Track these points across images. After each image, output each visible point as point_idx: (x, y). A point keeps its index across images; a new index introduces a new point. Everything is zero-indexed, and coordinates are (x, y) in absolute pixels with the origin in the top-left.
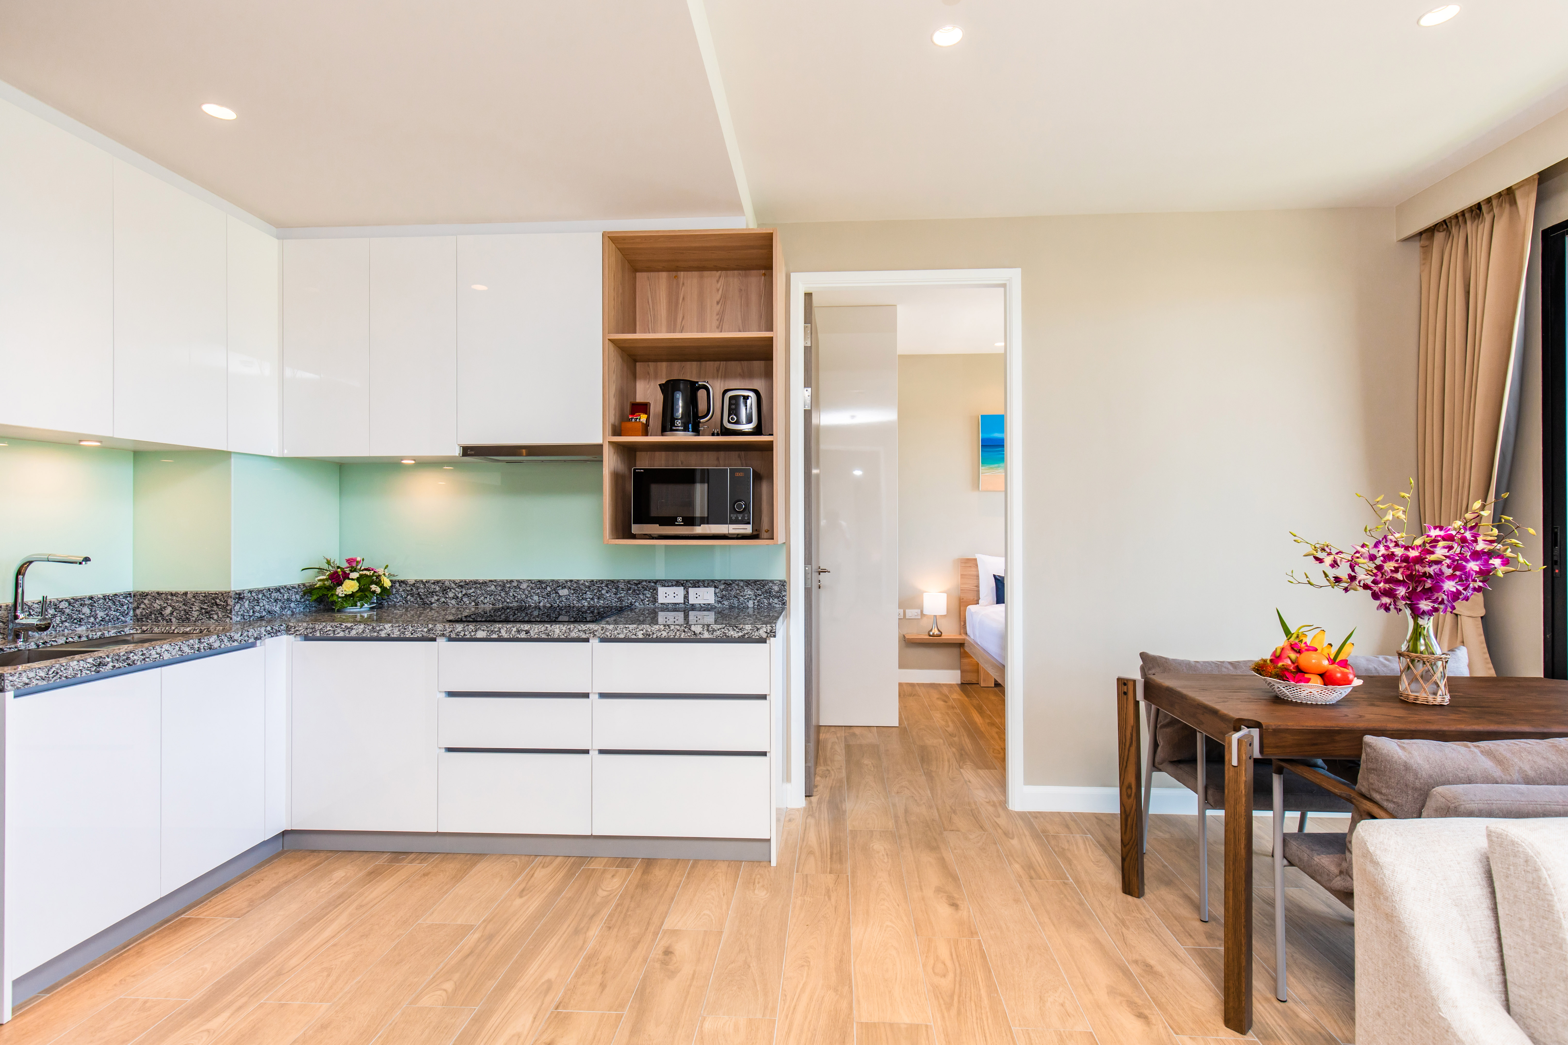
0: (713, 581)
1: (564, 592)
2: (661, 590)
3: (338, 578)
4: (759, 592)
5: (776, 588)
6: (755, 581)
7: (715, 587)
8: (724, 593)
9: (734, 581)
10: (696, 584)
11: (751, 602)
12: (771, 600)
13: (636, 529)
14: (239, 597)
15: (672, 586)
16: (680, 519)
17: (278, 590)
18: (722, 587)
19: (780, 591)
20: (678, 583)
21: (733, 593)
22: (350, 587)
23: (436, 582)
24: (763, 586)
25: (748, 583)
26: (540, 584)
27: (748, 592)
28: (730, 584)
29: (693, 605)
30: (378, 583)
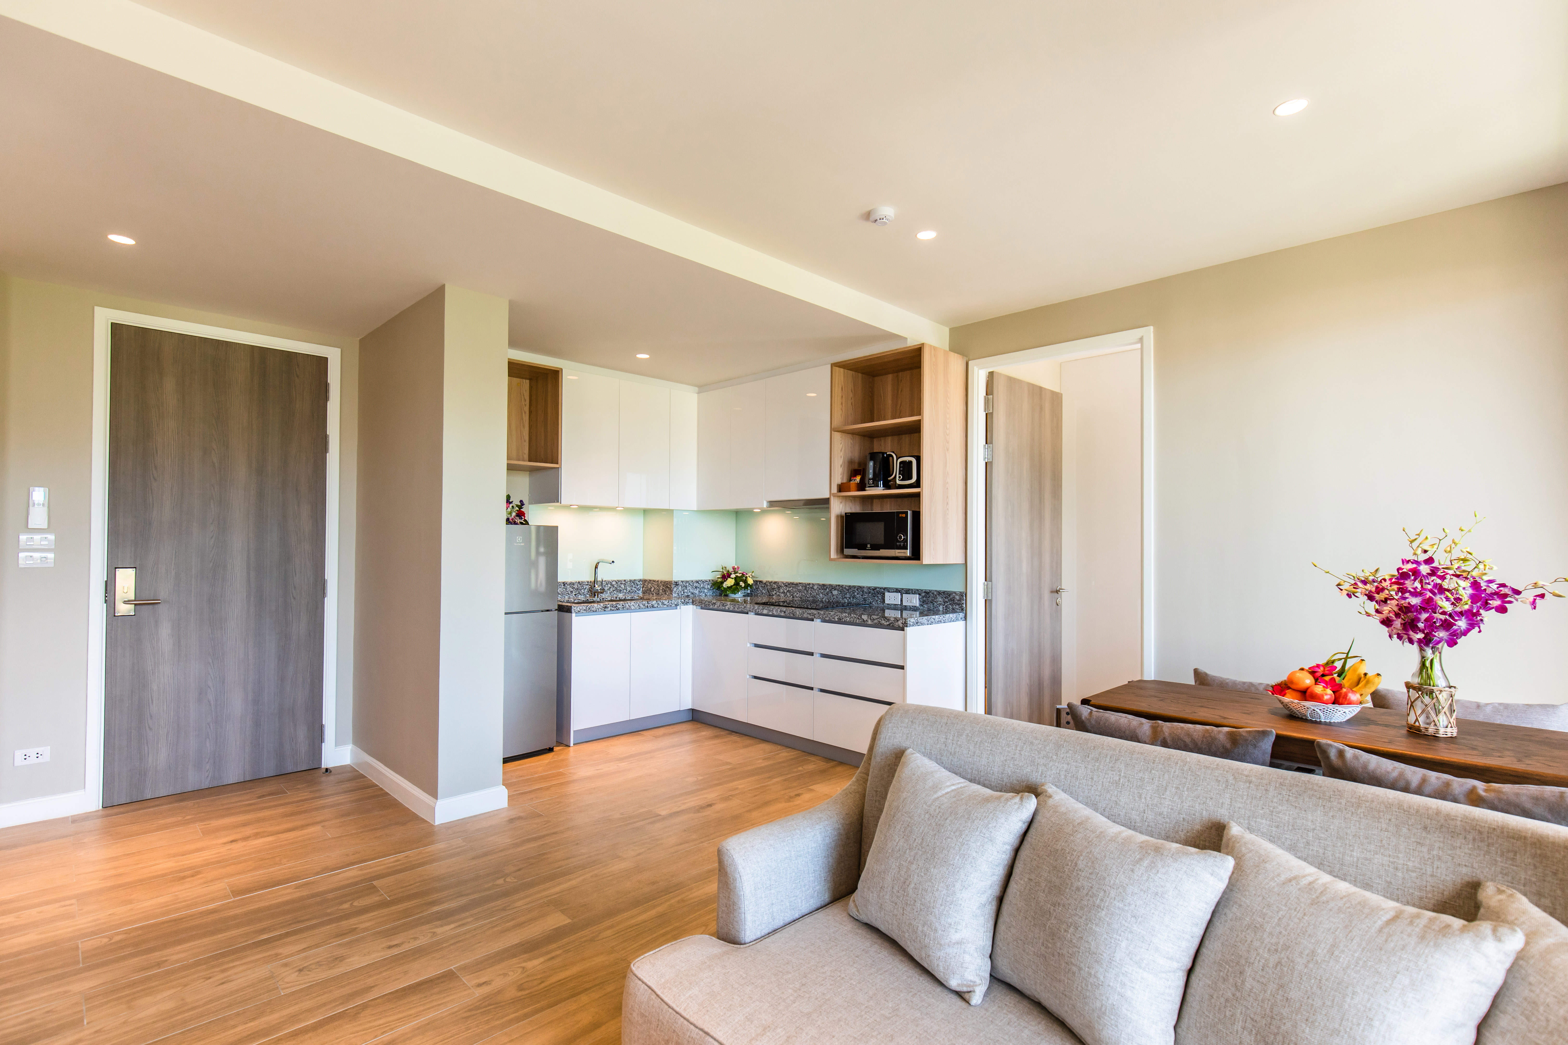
0: (918, 590)
1: (835, 592)
2: (887, 594)
3: (726, 576)
4: (947, 600)
5: (957, 597)
6: (944, 592)
7: (919, 594)
8: (924, 599)
9: (930, 591)
10: (908, 591)
11: (941, 607)
12: (954, 606)
13: (847, 551)
14: (676, 584)
15: (894, 592)
16: (869, 546)
17: (697, 582)
18: (923, 594)
19: (960, 600)
20: (897, 591)
21: (930, 599)
22: (730, 582)
23: (775, 583)
24: (949, 596)
25: (939, 593)
26: (823, 586)
27: (940, 599)
28: (928, 593)
29: (905, 606)
30: (745, 581)
